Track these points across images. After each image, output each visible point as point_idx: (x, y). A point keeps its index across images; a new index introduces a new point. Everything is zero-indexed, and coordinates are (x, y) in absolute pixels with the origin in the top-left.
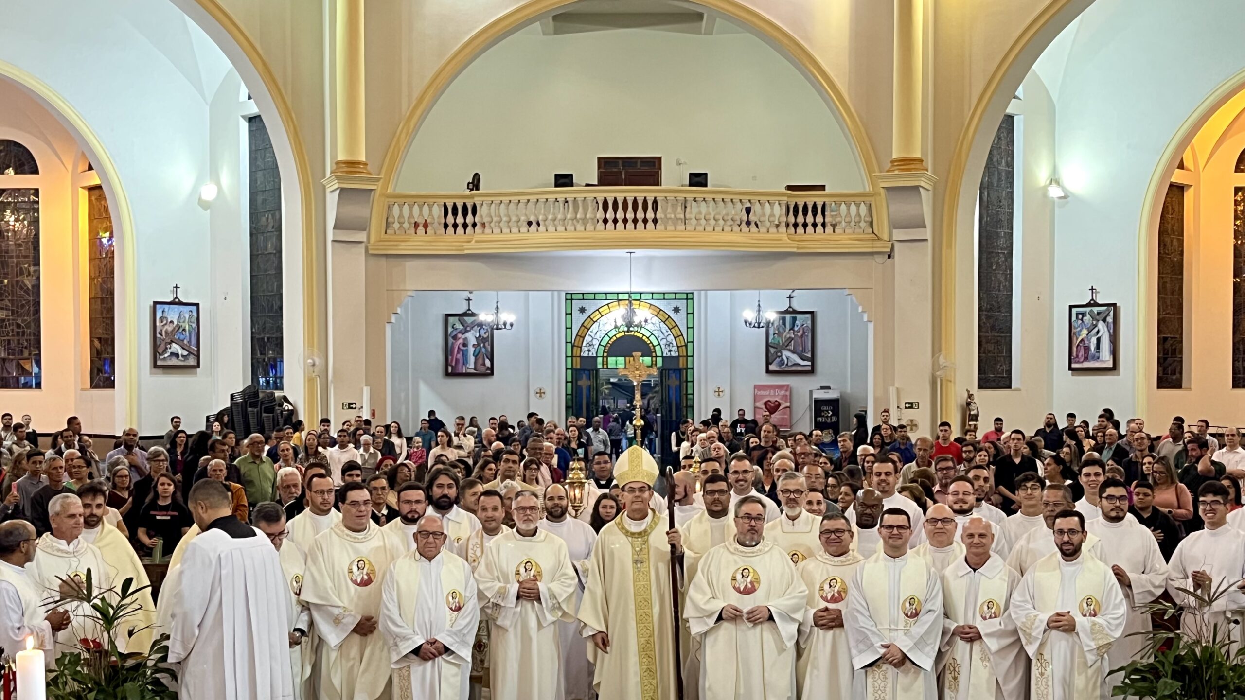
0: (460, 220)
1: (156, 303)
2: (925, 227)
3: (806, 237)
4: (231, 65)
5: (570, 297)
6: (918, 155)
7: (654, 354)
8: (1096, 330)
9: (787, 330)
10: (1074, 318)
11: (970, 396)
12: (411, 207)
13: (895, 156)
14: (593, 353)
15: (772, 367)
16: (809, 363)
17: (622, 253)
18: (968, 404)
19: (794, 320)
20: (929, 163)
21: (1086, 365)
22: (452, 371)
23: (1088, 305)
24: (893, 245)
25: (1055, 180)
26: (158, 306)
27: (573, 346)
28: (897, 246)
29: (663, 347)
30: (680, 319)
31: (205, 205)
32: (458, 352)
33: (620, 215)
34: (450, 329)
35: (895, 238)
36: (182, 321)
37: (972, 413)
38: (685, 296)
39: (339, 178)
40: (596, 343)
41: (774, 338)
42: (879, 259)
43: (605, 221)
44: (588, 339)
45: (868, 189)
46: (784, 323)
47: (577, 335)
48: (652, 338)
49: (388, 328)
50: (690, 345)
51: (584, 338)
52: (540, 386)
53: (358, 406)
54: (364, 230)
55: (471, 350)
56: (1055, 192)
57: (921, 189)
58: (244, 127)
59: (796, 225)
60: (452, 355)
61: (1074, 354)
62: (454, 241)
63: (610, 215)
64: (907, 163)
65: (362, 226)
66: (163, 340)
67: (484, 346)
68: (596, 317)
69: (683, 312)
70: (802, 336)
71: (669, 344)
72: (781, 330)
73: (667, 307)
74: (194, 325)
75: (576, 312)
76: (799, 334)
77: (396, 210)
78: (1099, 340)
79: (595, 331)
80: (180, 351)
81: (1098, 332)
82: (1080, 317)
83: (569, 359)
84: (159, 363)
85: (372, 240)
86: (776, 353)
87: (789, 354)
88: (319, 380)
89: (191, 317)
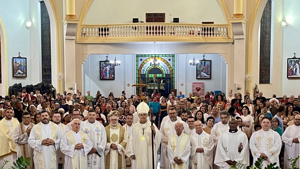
0: (104, 32)
1: (13, 58)
2: (243, 35)
3: (208, 38)
5: (138, 56)
6: (241, 13)
7: (163, 73)
8: (295, 66)
9: (203, 66)
10: (289, 62)
11: (256, 86)
12: (89, 29)
13: (235, 13)
14: (144, 73)
15: (198, 77)
16: (209, 76)
17: (152, 43)
18: (256, 88)
19: (205, 63)
20: (245, 15)
21: (292, 76)
22: (102, 78)
23: (293, 58)
24: (234, 40)
25: (284, 20)
26: (14, 59)
27: (138, 71)
28: (235, 40)
29: (165, 71)
30: (170, 63)
31: (28, 28)
32: (104, 73)
33: (152, 31)
34: (101, 66)
35: (234, 38)
36: (21, 63)
37: (257, 91)
38: (172, 56)
39: (67, 20)
40: (145, 70)
41: (199, 68)
42: (230, 45)
43: (147, 33)
44: (143, 69)
45: (227, 23)
46: (202, 64)
47: (140, 67)
48: (162, 68)
49: (82, 65)
50: (173, 70)
51: (142, 68)
52: (128, 83)
53: (74, 89)
54: (75, 36)
55: (108, 72)
56: (284, 24)
57: (243, 24)
58: (39, 4)
59: (205, 34)
60: (102, 73)
61: (289, 73)
62: (102, 39)
63: (149, 31)
64: (238, 15)
65: (74, 34)
66: (16, 69)
67: (112, 71)
68: (145, 62)
69: (171, 60)
70: (207, 68)
71: (167, 70)
72: (201, 66)
73: (167, 59)
74: (25, 64)
75: (139, 60)
76: (206, 67)
77: (84, 30)
78: (296, 69)
79: (145, 66)
80: (21, 72)
81: (296, 67)
82: (291, 62)
83: (137, 75)
84: (15, 76)
85: (77, 39)
86: (199, 73)
87: (203, 73)
88: (62, 82)
89: (24, 62)
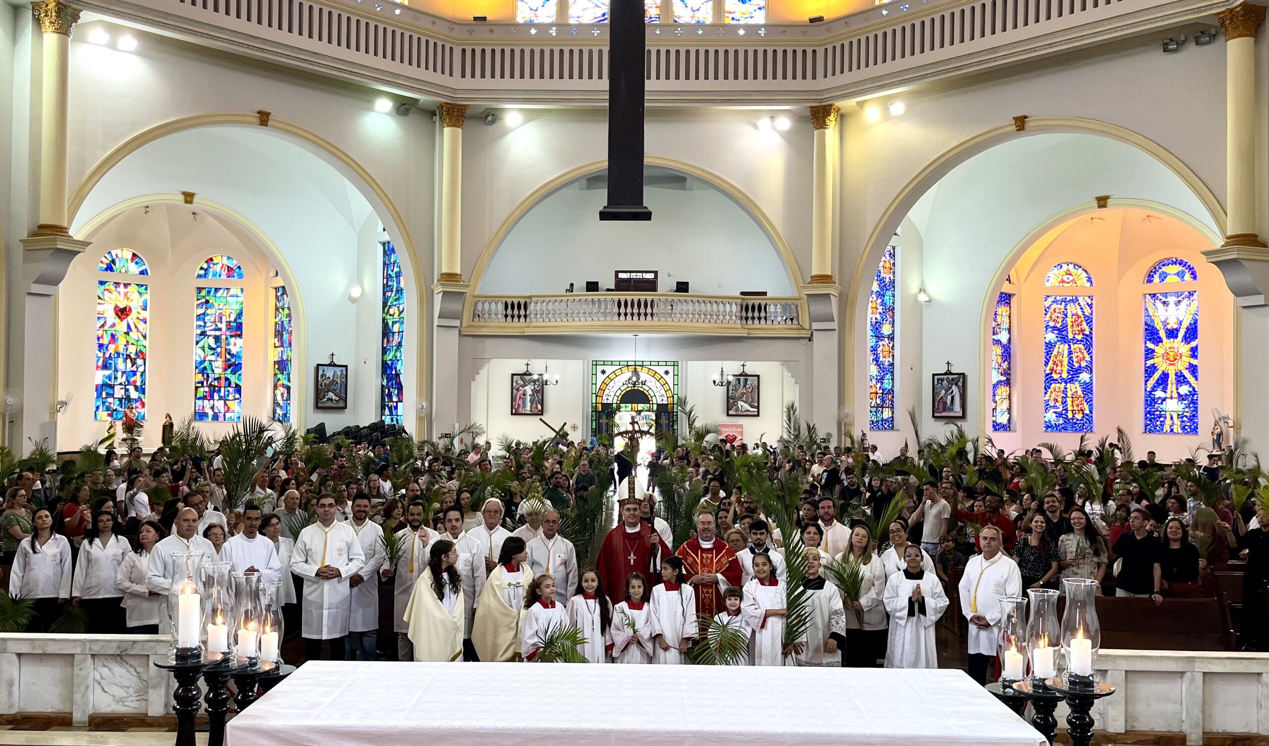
0: (516, 312)
1: (318, 365)
4: (372, 208)
5: (595, 363)
6: (829, 273)
7: (652, 402)
8: (951, 390)
9: (741, 387)
10: (936, 382)
11: (864, 435)
13: (814, 273)
14: (610, 401)
15: (731, 412)
16: (756, 409)
17: (630, 335)
19: (746, 380)
20: (836, 278)
21: (944, 414)
22: (515, 411)
23: (945, 374)
24: (812, 333)
25: (922, 290)
26: (320, 367)
27: (597, 396)
29: (658, 397)
30: (669, 379)
31: (353, 300)
32: (520, 399)
33: (629, 310)
34: (515, 383)
35: (813, 328)
36: (335, 376)
38: (672, 364)
39: (442, 284)
40: (612, 394)
41: (732, 392)
42: (803, 342)
43: (619, 314)
44: (607, 391)
45: (796, 295)
46: (739, 383)
47: (600, 389)
48: (650, 391)
50: (675, 397)
51: (604, 390)
52: (574, 423)
55: (528, 398)
56: (923, 298)
57: (831, 296)
59: (747, 318)
60: (515, 401)
61: (936, 406)
62: (516, 326)
63: (622, 310)
65: (458, 316)
66: (323, 389)
67: (538, 396)
68: (612, 376)
69: (671, 373)
70: (751, 392)
71: (661, 396)
72: (737, 387)
73: (661, 370)
74: (344, 380)
75: (599, 373)
76: (750, 390)
78: (953, 397)
79: (612, 386)
80: (334, 397)
81: (952, 392)
82: (940, 381)
83: (594, 405)
84: (320, 405)
85: (464, 325)
86: (734, 402)
87: (742, 403)
88: (426, 418)
89: (342, 374)
